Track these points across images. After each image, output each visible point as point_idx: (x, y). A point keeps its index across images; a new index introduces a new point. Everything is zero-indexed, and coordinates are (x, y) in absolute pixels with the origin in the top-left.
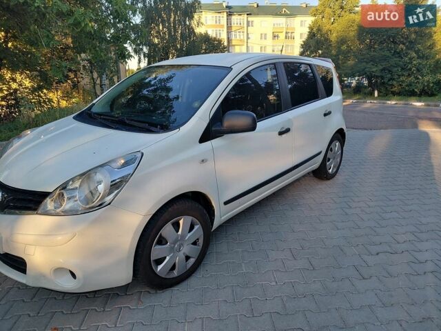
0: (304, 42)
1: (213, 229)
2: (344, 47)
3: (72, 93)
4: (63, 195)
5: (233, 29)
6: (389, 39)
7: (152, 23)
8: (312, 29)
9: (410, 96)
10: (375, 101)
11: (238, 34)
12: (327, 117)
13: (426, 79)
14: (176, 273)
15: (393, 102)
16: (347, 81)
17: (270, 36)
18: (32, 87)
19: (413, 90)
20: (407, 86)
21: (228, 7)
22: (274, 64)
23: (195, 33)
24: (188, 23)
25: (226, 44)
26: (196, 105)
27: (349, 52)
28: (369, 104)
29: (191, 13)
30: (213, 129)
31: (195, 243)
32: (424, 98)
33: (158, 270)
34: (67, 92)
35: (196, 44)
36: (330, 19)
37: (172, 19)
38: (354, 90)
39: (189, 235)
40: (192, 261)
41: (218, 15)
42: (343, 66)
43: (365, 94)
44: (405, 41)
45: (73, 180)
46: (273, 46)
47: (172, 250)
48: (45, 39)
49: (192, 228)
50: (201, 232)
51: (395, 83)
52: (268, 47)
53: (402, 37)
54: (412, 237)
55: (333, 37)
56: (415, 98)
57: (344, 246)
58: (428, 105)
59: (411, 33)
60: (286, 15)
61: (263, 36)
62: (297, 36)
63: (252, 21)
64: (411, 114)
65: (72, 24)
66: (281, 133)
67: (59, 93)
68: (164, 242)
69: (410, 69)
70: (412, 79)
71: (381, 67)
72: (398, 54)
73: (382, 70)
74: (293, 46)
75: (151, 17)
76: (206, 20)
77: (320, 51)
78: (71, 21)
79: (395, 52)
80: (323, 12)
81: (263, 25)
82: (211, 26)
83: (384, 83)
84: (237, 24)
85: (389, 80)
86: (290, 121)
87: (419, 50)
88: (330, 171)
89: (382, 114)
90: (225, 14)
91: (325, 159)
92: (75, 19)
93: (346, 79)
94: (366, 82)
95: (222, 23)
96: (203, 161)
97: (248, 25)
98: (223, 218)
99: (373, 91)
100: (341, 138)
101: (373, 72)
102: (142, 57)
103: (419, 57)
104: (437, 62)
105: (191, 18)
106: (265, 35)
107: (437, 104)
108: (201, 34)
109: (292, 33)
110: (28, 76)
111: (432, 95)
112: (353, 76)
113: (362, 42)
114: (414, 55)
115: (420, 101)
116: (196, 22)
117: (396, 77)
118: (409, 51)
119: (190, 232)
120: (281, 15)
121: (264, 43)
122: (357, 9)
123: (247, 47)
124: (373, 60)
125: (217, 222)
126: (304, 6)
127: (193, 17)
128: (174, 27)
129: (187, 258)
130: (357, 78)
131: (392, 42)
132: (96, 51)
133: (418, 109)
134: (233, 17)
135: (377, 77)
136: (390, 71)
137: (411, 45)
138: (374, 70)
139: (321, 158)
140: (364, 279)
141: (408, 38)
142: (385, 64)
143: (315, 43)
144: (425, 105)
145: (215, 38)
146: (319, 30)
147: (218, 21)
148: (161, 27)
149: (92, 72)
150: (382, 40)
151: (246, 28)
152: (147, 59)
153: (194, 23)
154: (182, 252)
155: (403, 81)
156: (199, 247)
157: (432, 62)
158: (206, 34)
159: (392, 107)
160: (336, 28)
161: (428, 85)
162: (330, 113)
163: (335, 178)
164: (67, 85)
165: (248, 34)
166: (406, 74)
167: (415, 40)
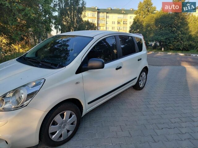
0: (131, 26)
1: (82, 116)
2: (149, 28)
3: (25, 46)
4: (4, 100)
5: (100, 19)
6: (169, 25)
7: (63, 15)
8: (135, 20)
9: (178, 50)
10: (162, 53)
11: (102, 21)
12: (139, 61)
13: (185, 43)
14: (62, 139)
15: (170, 53)
16: (150, 43)
17: (116, 23)
18: (7, 43)
19: (179, 48)
20: (176, 46)
21: (98, 9)
22: (114, 36)
23: (82, 20)
24: (79, 16)
25: (96, 25)
26: (75, 55)
27: (151, 30)
28: (160, 54)
29: (81, 11)
30: (83, 67)
31: (72, 124)
32: (184, 52)
33: (53, 137)
34: (23, 46)
35: (83, 25)
36: (143, 16)
37: (72, 14)
38: (153, 47)
39: (69, 120)
40: (71, 132)
41: (93, 13)
42: (148, 37)
43: (158, 49)
44: (176, 26)
45: (9, 92)
46: (118, 27)
47: (60, 127)
48: (11, 21)
49: (71, 116)
50: (76, 118)
51: (171, 45)
52: (115, 28)
53: (175, 25)
54: (179, 120)
55: (144, 24)
56: (180, 52)
57: (146, 124)
58: (186, 55)
59: (178, 23)
60: (123, 13)
61: (113, 23)
62: (128, 23)
63: (109, 16)
64: (178, 59)
65: (24, 15)
66: (117, 69)
67: (19, 46)
68: (56, 124)
69: (178, 39)
70: (179, 43)
71: (165, 38)
72: (173, 32)
73: (165, 39)
74: (126, 27)
75: (63, 13)
76: (88, 15)
77: (138, 30)
78: (23, 13)
79: (171, 31)
80: (140, 13)
81: (113, 17)
82: (90, 17)
83: (166, 45)
84: (102, 17)
85: (168, 44)
86: (121, 63)
87: (182, 30)
88: (141, 86)
89: (166, 59)
90: (97, 12)
91: (139, 81)
92: (25, 13)
93: (149, 42)
94: (158, 44)
95: (95, 16)
96: (77, 83)
97: (107, 18)
98: (87, 110)
99: (162, 48)
100: (146, 71)
101: (162, 40)
102: (58, 30)
103: (182, 34)
104: (190, 36)
105: (81, 14)
106: (114, 22)
107: (190, 54)
108: (85, 21)
109: (126, 21)
110: (5, 38)
111: (188, 50)
112: (153, 41)
113: (157, 26)
114: (180, 32)
115: (182, 53)
116: (83, 16)
117: (172, 42)
118: (177, 31)
119: (69, 118)
120: (121, 13)
121: (114, 25)
122: (155, 12)
123: (106, 27)
124: (161, 34)
125: (84, 113)
126: (132, 10)
127: (82, 13)
128: (73, 17)
129: (68, 131)
130: (154, 42)
131: (170, 27)
132: (36, 27)
133: (181, 57)
134: (100, 14)
135: (163, 42)
136: (169, 39)
137: (178, 28)
138: (162, 39)
139: (136, 80)
140: (155, 142)
141: (177, 25)
142: (167, 36)
143: (136, 26)
144: (184, 55)
145: (92, 23)
146: (138, 20)
147: (93, 16)
148: (67, 17)
149: (34, 37)
150: (166, 25)
151: (106, 18)
152: (60, 32)
153: (82, 16)
154: (65, 128)
155: (175, 44)
156: (74, 126)
157: (187, 36)
158: (88, 21)
159: (170, 55)
160: (146, 20)
161: (186, 46)
162: (141, 59)
163: (143, 89)
164: (23, 42)
165: (106, 22)
166: (176, 41)
167: (180, 26)
